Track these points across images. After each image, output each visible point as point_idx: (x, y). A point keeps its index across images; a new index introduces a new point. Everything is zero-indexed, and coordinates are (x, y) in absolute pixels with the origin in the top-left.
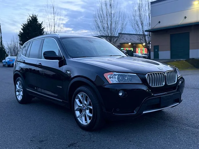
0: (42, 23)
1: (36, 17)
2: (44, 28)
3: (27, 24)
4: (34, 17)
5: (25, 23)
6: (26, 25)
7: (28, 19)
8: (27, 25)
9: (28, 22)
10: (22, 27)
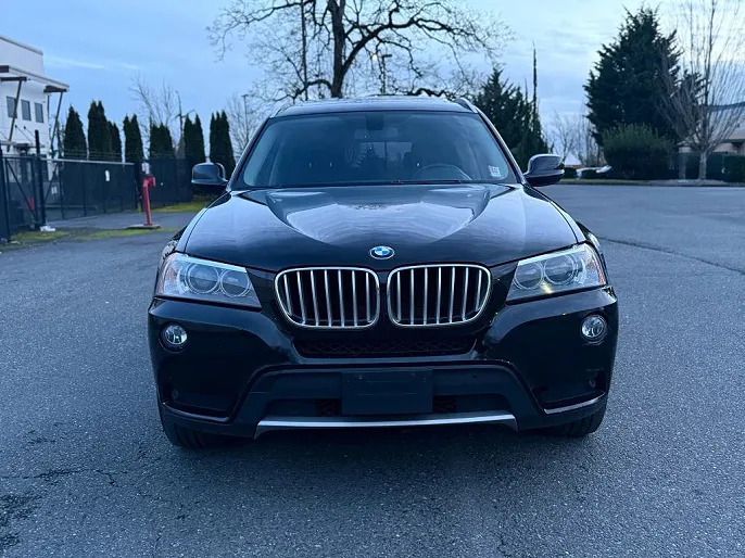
0: (672, 36)
1: (651, 19)
2: (679, 54)
3: (618, 44)
4: (645, 18)
5: (613, 42)
6: (613, 50)
7: (625, 25)
8: (616, 48)
9: (623, 38)
10: (599, 59)
